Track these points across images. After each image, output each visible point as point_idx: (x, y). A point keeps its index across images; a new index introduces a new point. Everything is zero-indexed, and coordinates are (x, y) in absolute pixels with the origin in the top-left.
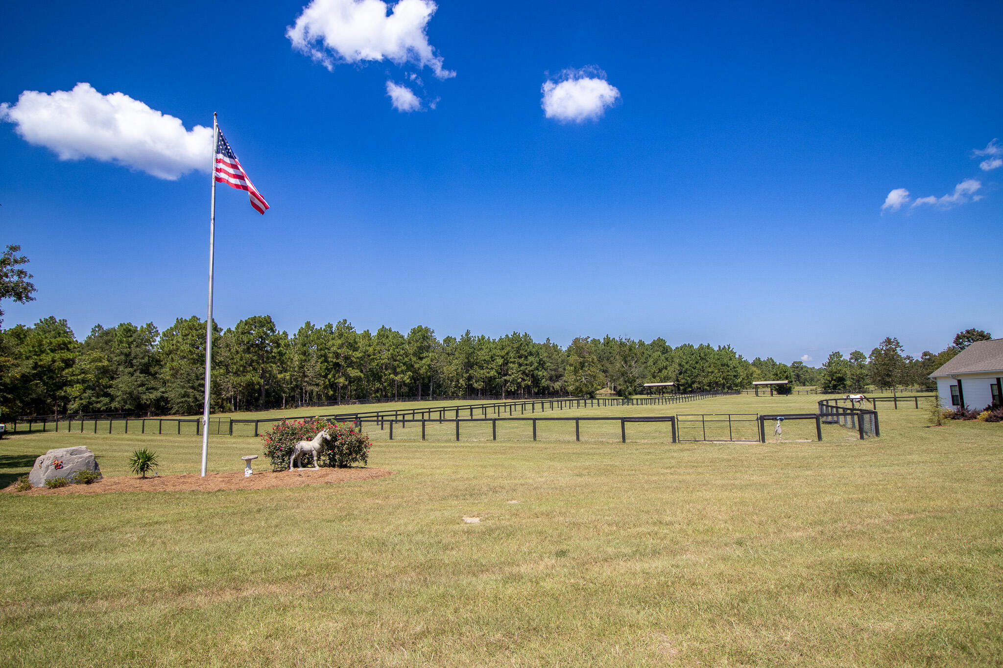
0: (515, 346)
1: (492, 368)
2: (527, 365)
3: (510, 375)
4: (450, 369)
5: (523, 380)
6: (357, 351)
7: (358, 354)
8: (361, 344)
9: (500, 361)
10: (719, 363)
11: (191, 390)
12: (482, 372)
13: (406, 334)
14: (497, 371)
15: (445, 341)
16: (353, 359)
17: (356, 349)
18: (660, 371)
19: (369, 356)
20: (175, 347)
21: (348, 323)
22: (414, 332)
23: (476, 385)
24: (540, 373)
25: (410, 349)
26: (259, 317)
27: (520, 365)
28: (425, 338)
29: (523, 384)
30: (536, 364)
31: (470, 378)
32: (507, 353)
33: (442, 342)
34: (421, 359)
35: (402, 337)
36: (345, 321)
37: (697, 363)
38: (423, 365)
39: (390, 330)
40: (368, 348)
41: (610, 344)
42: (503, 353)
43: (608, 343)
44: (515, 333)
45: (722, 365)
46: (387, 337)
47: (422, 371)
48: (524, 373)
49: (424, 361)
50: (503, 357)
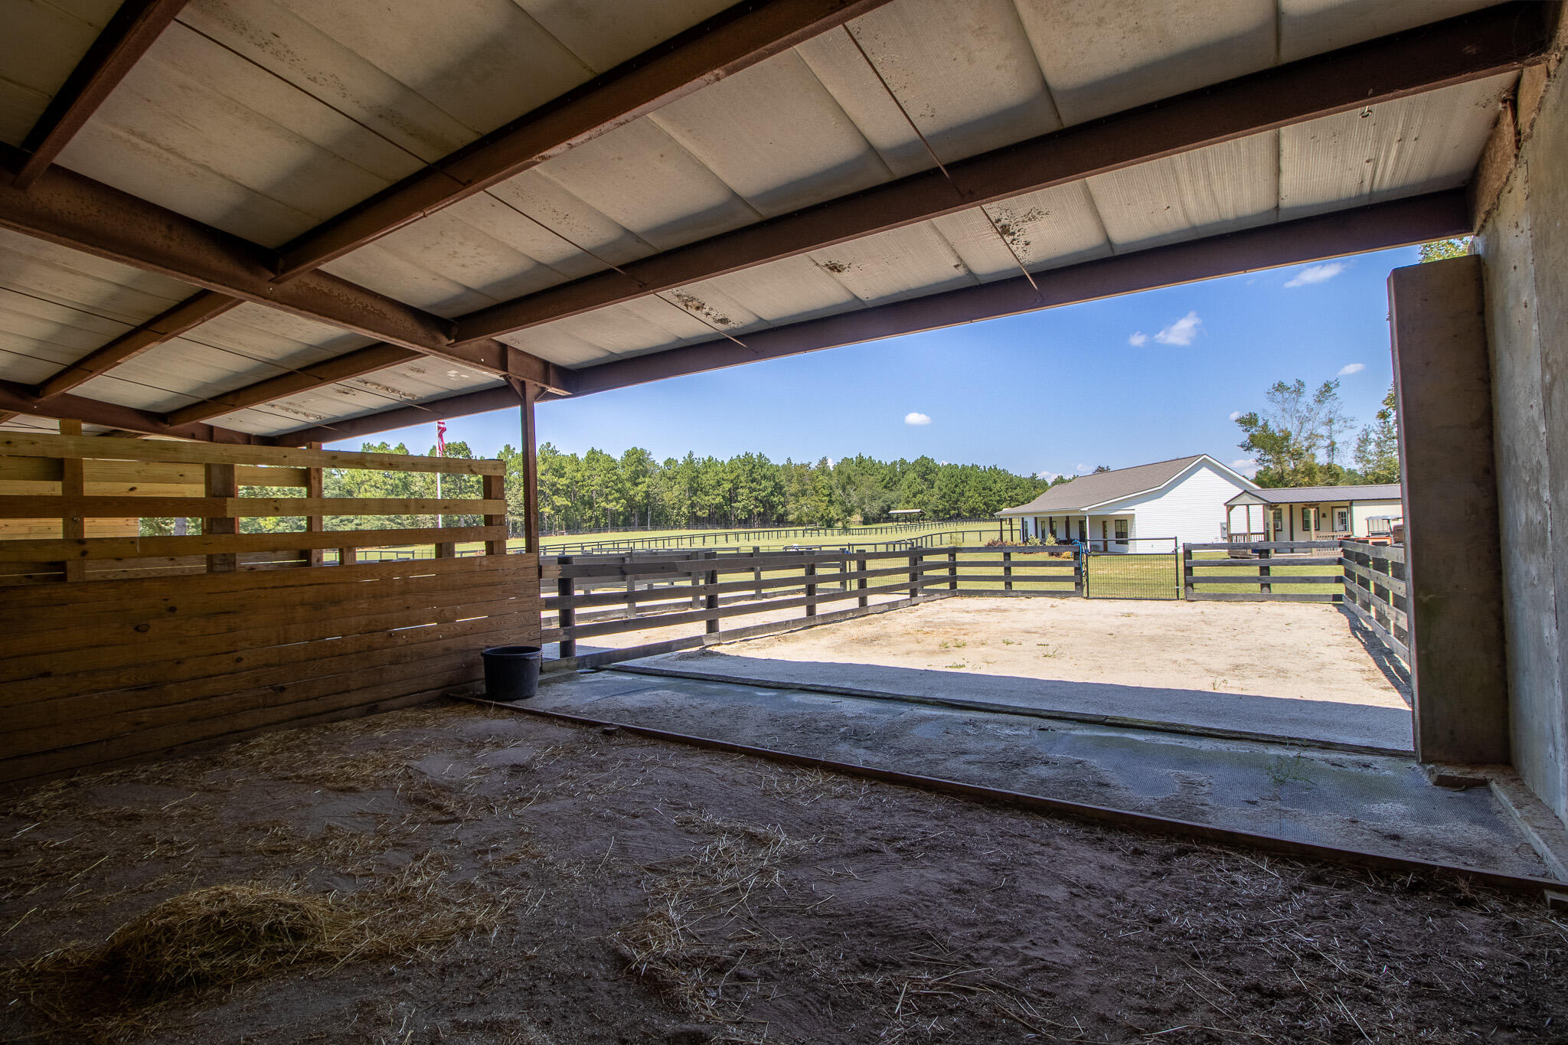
0: (747, 468)
1: (719, 495)
2: (759, 490)
3: (740, 502)
4: (671, 495)
5: (756, 507)
6: (563, 477)
7: (564, 481)
8: (568, 469)
9: (727, 486)
10: (980, 487)
11: (388, 523)
12: (707, 498)
13: (618, 456)
14: (723, 497)
15: (665, 463)
16: (558, 486)
17: (562, 476)
18: (914, 496)
19: (577, 482)
20: (367, 477)
21: (552, 446)
22: (628, 454)
23: (699, 513)
24: (775, 499)
25: (624, 474)
26: (454, 444)
27: (752, 490)
28: (640, 461)
29: (755, 511)
30: (770, 490)
31: (693, 505)
32: (738, 476)
33: (662, 464)
34: (636, 485)
35: (614, 461)
36: (549, 444)
37: (956, 486)
38: (638, 493)
39: (601, 452)
40: (575, 474)
41: (863, 464)
42: (732, 477)
43: (860, 463)
44: (746, 454)
45: (984, 489)
46: (598, 461)
47: (638, 498)
48: (756, 499)
49: (640, 487)
50: (732, 482)
